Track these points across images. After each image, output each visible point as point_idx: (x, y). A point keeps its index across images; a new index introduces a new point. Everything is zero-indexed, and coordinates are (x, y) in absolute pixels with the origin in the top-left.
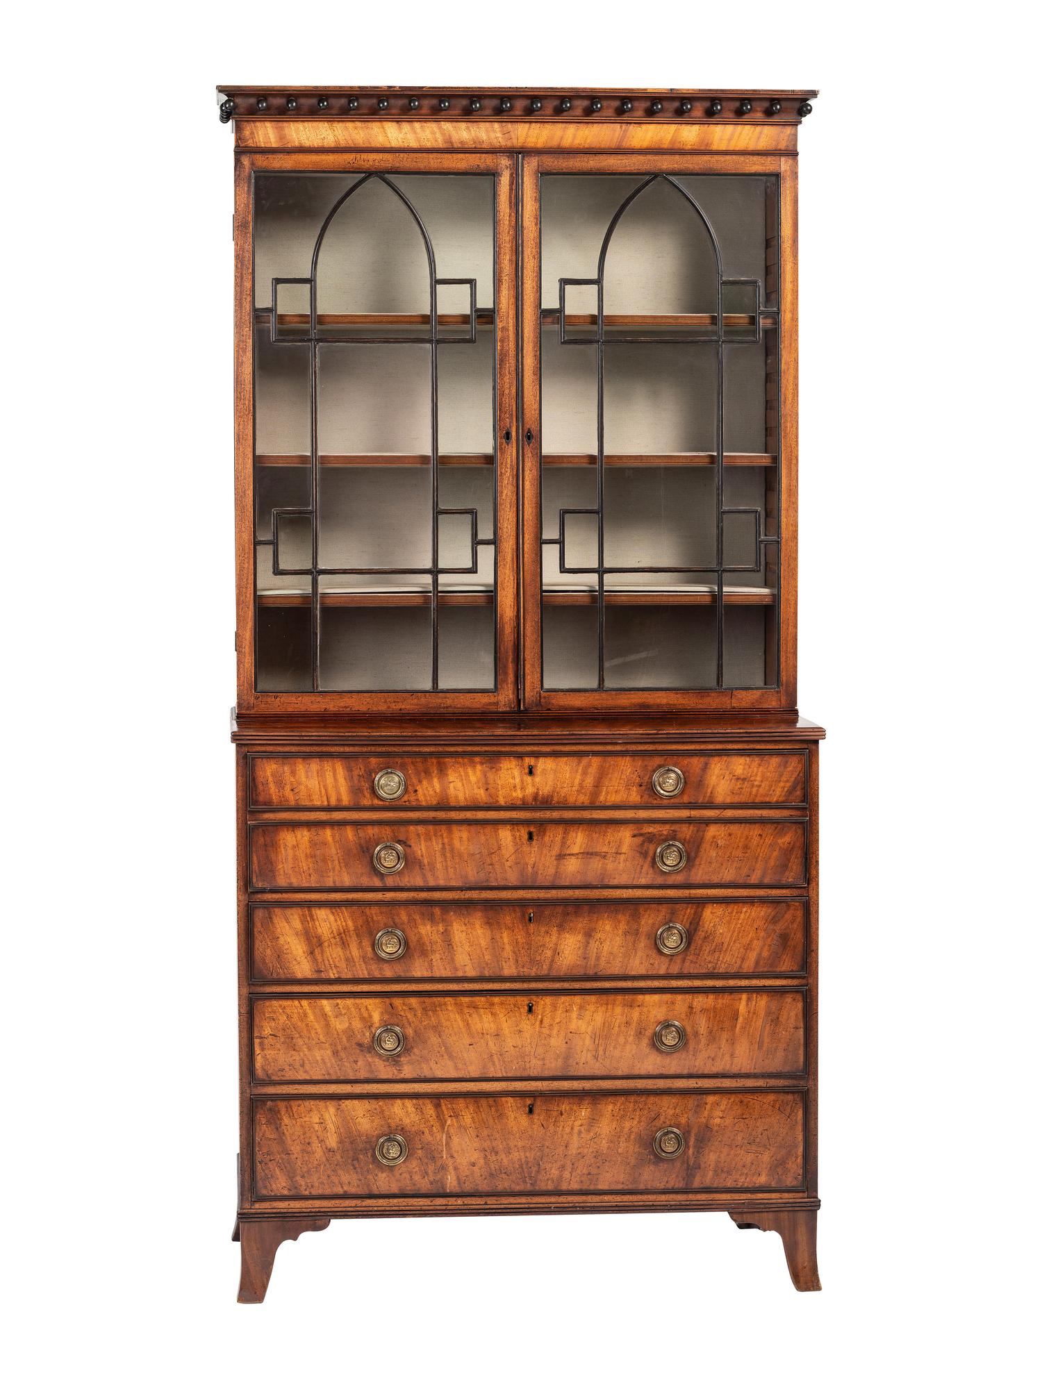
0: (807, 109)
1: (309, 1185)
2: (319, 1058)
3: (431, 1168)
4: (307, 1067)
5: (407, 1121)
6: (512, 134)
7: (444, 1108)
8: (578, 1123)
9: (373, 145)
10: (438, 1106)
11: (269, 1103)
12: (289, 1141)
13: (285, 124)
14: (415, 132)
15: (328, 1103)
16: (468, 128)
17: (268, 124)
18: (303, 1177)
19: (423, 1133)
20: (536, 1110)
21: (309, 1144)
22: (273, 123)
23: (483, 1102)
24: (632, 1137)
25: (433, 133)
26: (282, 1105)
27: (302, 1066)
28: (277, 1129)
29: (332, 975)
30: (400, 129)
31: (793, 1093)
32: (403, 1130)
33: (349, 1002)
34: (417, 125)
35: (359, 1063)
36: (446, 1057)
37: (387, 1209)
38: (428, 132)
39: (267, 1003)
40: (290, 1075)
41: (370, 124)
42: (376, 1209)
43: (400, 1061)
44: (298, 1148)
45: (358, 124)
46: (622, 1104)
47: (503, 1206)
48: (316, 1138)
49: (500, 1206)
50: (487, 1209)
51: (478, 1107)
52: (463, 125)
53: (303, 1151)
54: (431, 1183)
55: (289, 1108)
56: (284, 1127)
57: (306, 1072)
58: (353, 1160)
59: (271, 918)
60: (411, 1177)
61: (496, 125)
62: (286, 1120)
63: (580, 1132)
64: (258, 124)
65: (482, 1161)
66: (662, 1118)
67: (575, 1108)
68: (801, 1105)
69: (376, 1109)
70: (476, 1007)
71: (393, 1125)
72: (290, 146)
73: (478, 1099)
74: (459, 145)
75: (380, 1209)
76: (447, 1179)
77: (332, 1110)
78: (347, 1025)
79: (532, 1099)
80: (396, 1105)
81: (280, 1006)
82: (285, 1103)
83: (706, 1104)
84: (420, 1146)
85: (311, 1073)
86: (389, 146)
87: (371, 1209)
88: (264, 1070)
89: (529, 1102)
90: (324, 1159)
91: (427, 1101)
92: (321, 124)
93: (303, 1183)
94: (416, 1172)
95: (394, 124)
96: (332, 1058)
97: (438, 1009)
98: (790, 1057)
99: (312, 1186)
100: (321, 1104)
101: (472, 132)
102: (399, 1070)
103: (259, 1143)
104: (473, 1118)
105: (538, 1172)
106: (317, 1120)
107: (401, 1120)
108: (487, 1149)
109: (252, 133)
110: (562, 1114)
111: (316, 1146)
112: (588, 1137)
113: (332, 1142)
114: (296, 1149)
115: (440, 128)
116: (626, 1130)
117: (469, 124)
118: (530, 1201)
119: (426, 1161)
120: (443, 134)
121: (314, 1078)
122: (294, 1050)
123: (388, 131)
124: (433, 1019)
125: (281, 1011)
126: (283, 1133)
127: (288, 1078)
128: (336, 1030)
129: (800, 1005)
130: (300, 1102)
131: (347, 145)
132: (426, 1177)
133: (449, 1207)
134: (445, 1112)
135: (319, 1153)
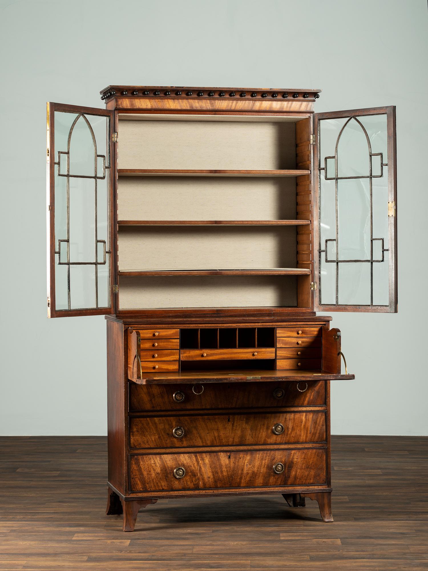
0: (317, 96)
1: (150, 486)
2: (153, 439)
3: (194, 479)
4: (149, 442)
5: (185, 462)
6: (214, 104)
7: (198, 457)
8: (246, 461)
9: (165, 108)
10: (196, 456)
11: (136, 456)
12: (143, 471)
13: (133, 100)
14: (180, 104)
15: (157, 456)
16: (198, 102)
17: (127, 100)
18: (148, 484)
19: (191, 466)
20: (231, 457)
21: (150, 471)
22: (129, 99)
23: (212, 454)
24: (266, 466)
25: (186, 104)
26: (140, 457)
27: (147, 442)
28: (138, 466)
29: (158, 408)
30: (174, 102)
31: (322, 449)
32: (184, 465)
33: (164, 418)
34: (180, 101)
35: (168, 441)
36: (199, 438)
37: (178, 495)
38: (184, 104)
39: (135, 419)
40: (143, 446)
41: (163, 100)
42: (174, 495)
43: (182, 440)
44: (146, 473)
45: (160, 100)
46: (262, 454)
47: (219, 493)
48: (152, 469)
49: (218, 493)
50: (214, 494)
51: (211, 456)
52: (196, 101)
53: (148, 474)
54: (194, 485)
55: (143, 458)
56: (141, 465)
57: (149, 444)
58: (166, 477)
59: (136, 388)
60: (187, 483)
61: (208, 101)
62: (141, 463)
63: (247, 465)
64: (124, 100)
65: (212, 477)
66: (276, 459)
67: (245, 456)
68: (325, 453)
69: (174, 458)
70: (210, 420)
71: (180, 464)
72: (135, 108)
73: (210, 453)
74: (195, 108)
75: (175, 495)
76: (200, 483)
77: (158, 459)
78: (164, 427)
79: (230, 453)
80: (181, 456)
81: (139, 420)
82: (141, 456)
83: (292, 454)
84: (190, 471)
85: (151, 445)
86: (170, 108)
87: (172, 495)
88: (134, 444)
89: (228, 454)
90: (155, 477)
91: (192, 454)
92: (146, 100)
93: (148, 486)
94: (189, 481)
95: (172, 100)
96: (158, 439)
97: (196, 420)
98: (321, 436)
99: (151, 487)
100: (154, 456)
101: (200, 103)
102: (182, 443)
103: (132, 471)
104: (209, 460)
105: (232, 480)
106: (153, 462)
107: (183, 462)
108: (214, 472)
109: (121, 103)
110: (240, 458)
111: (152, 471)
112: (250, 467)
113: (158, 470)
114: (145, 473)
115: (188, 102)
116: (263, 464)
117: (199, 101)
118: (229, 491)
119: (192, 476)
120: (190, 104)
121: (152, 447)
122: (145, 436)
123: (170, 103)
124: (194, 424)
125: (140, 422)
126: (141, 467)
127: (142, 447)
128: (160, 429)
129: (324, 417)
130: (147, 456)
131: (156, 108)
132: (192, 483)
133: (200, 494)
134: (199, 458)
135: (153, 475)
